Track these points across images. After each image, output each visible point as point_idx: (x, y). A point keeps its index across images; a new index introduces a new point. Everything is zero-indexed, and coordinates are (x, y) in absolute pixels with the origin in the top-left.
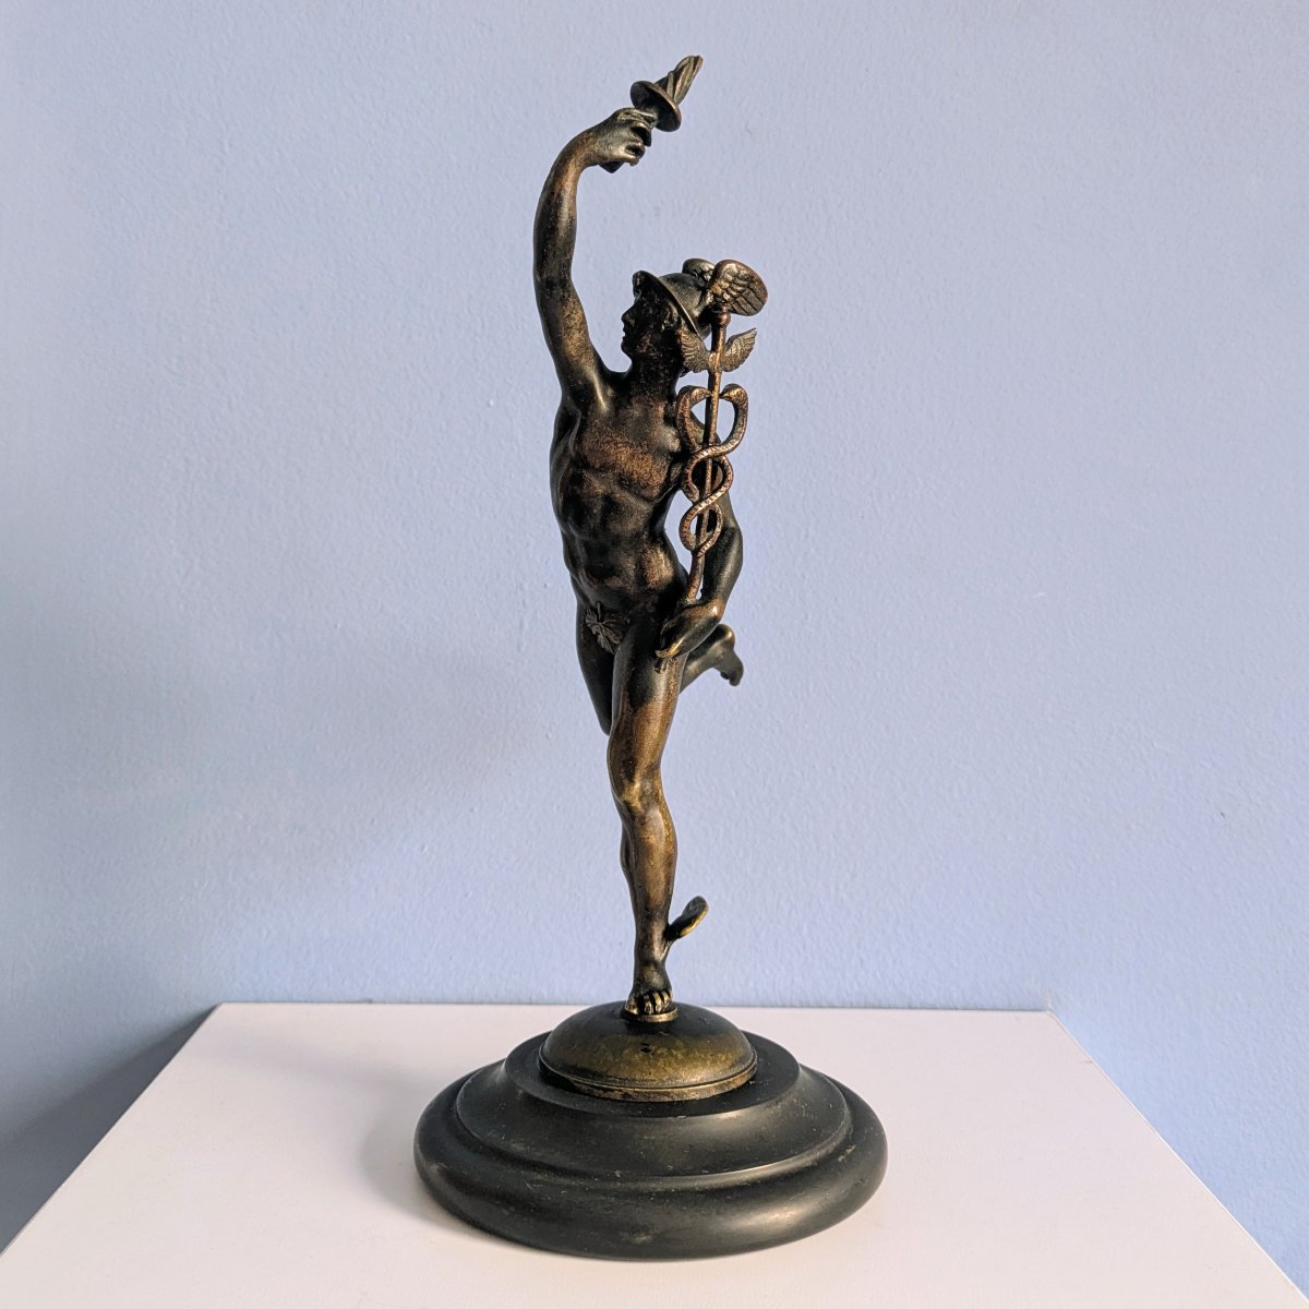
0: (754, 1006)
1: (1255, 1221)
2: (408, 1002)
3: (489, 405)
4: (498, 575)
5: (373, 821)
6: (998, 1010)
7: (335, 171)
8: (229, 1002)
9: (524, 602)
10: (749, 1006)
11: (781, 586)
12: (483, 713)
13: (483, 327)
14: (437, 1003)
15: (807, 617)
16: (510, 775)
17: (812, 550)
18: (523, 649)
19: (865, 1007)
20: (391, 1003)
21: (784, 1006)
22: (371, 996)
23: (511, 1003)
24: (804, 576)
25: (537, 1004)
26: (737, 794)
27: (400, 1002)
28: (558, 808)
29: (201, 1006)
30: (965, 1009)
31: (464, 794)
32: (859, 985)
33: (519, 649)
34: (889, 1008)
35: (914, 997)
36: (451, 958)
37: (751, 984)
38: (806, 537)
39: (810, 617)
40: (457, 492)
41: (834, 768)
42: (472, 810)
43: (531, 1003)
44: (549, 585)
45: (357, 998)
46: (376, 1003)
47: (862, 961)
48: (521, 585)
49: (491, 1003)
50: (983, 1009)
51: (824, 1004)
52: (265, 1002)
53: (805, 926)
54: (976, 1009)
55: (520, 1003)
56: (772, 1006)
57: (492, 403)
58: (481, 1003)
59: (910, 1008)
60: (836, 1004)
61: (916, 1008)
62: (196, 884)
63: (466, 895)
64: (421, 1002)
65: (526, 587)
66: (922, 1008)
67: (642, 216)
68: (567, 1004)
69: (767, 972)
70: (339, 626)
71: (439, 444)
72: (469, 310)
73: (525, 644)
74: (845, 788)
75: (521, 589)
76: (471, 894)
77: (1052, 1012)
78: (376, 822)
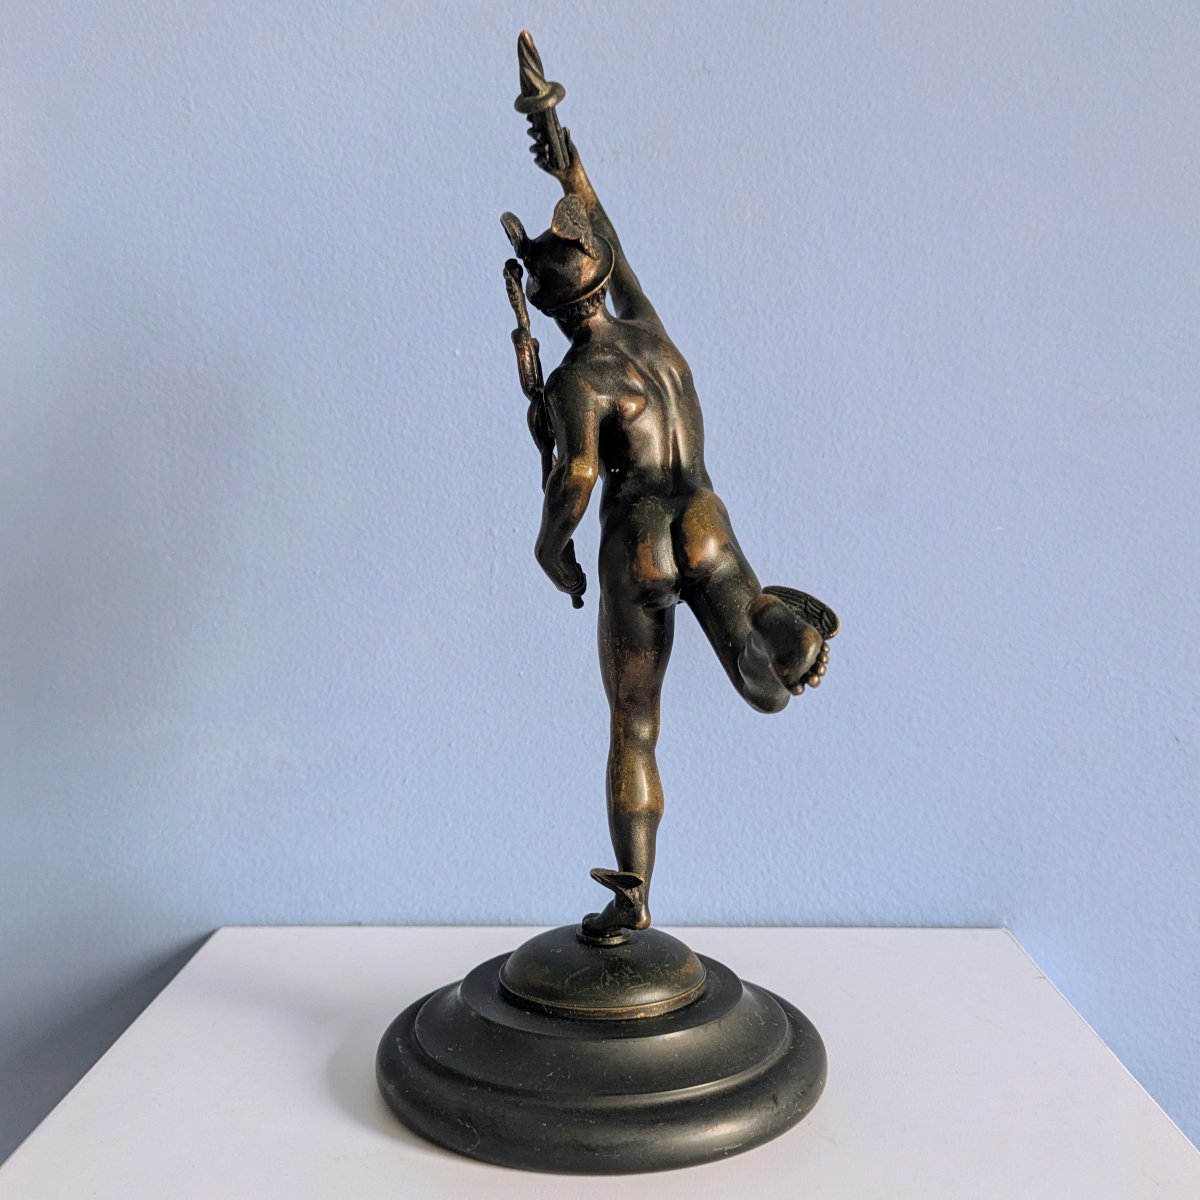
2: (394, 925)
3: (455, 355)
4: (468, 521)
5: (356, 757)
6: (956, 927)
8: (228, 926)
9: (494, 547)
11: (743, 527)
12: (457, 653)
13: (448, 277)
15: (768, 556)
16: (485, 711)
17: (774, 491)
18: (494, 592)
20: (379, 925)
22: (359, 919)
24: (765, 517)
25: (516, 925)
26: (703, 726)
27: (388, 925)
28: (531, 742)
29: (204, 930)
30: (923, 927)
31: (442, 731)
32: (822, 905)
33: (491, 592)
35: (874, 917)
36: (434, 883)
37: (718, 905)
38: (768, 476)
39: (772, 556)
40: (426, 441)
42: (450, 745)
43: (510, 925)
44: (517, 530)
45: (347, 921)
46: (365, 925)
47: (824, 882)
48: (491, 530)
49: (473, 925)
50: (941, 927)
51: (788, 923)
52: (262, 925)
53: (769, 850)
54: (934, 926)
55: (500, 925)
57: (458, 352)
59: (871, 926)
60: (800, 923)
62: (193, 818)
63: (447, 824)
65: (496, 532)
66: (882, 926)
67: (602, 161)
68: (532, 925)
69: (733, 893)
70: (318, 573)
71: (407, 394)
72: (433, 261)
73: (496, 587)
74: (807, 719)
75: (491, 534)
76: (450, 824)
77: (1007, 928)
78: (359, 757)
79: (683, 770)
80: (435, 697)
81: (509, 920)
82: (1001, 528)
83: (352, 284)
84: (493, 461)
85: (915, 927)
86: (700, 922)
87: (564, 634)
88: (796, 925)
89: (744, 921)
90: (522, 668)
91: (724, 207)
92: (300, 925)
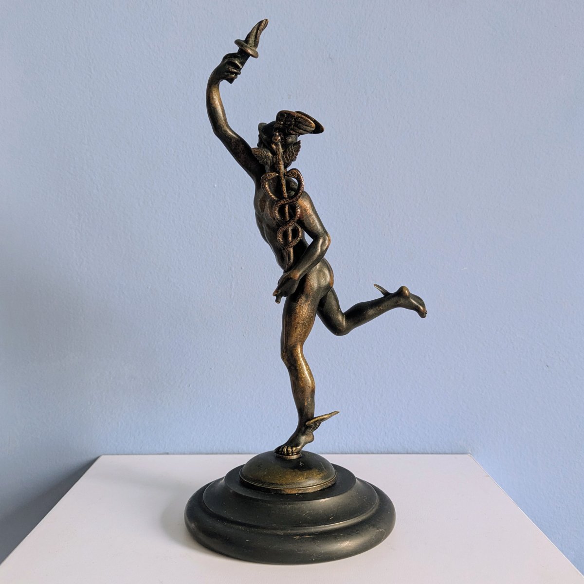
0: (338, 454)
1: (562, 545)
2: (184, 454)
3: (214, 187)
4: (220, 263)
5: (167, 374)
6: (447, 454)
7: (142, 80)
8: (105, 455)
9: (232, 276)
10: (336, 454)
11: (347, 267)
12: (215, 325)
13: (211, 151)
14: (197, 454)
15: (360, 281)
16: (228, 353)
17: (362, 251)
18: (232, 297)
19: (388, 454)
20: (177, 454)
21: (351, 453)
22: (167, 451)
23: (230, 454)
24: (358, 262)
25: (241, 454)
26: (329, 360)
27: (181, 454)
28: (249, 367)
29: (93, 457)
30: (432, 454)
31: (207, 362)
32: (384, 443)
33: (230, 297)
34: (398, 454)
35: (409, 449)
36: (203, 434)
37: (337, 444)
38: (359, 244)
39: (361, 280)
40: (201, 226)
41: (372, 348)
42: (211, 369)
43: (239, 454)
44: (243, 268)
45: (161, 452)
46: (170, 454)
47: (386, 433)
48: (231, 268)
49: (221, 454)
50: (440, 454)
51: (369, 452)
52: (121, 454)
53: (360, 418)
54: (437, 453)
55: (234, 453)
56: (346, 454)
57: (215, 186)
58: (217, 454)
59: (408, 453)
60: (374, 452)
61: (410, 454)
62: (89, 403)
63: (209, 406)
64: (190, 454)
65: (233, 269)
66: (413, 453)
67: (283, 99)
68: (249, 454)
69: (343, 438)
70: (149, 287)
71: (192, 205)
72: (204, 143)
73: (233, 294)
74: (378, 356)
75: (231, 270)
76: (211, 406)
77: (471, 454)
78: (168, 375)
79: (320, 380)
80: (204, 346)
81: (239, 451)
82: (466, 268)
83: (166, 154)
84: (232, 236)
85: (428, 454)
86: (328, 452)
87: (265, 317)
88: (373, 453)
89: (349, 451)
90: (245, 333)
91: (339, 121)
92: (139, 454)
